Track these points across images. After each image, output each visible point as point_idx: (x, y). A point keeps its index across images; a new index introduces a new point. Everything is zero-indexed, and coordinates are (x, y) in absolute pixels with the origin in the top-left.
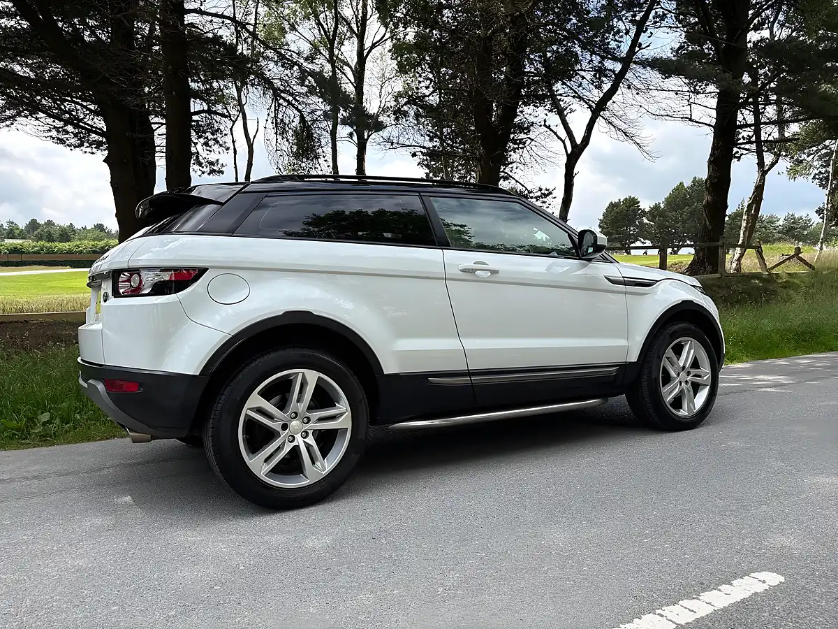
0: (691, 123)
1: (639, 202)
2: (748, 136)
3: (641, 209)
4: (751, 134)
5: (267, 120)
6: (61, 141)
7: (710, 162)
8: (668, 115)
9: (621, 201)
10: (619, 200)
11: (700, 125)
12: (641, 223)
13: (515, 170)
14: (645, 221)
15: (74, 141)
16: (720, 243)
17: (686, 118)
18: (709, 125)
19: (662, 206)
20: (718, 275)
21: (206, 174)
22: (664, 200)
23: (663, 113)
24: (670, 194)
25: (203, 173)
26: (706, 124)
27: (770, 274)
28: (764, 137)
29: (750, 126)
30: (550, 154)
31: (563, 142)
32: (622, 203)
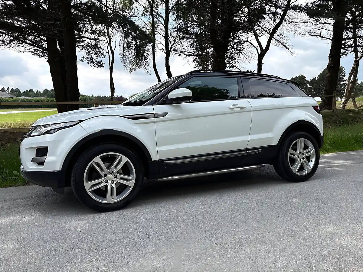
0: (321, 38)
1: (305, 77)
2: (351, 44)
3: (306, 81)
4: (352, 43)
5: (120, 42)
6: (36, 54)
7: (330, 57)
8: (309, 35)
9: (297, 77)
10: (296, 77)
11: (325, 39)
12: (307, 87)
13: (236, 63)
14: (309, 86)
15: (41, 54)
16: (333, 95)
17: (318, 36)
18: (330, 39)
19: (317, 79)
20: (332, 110)
21: (96, 67)
22: (318, 76)
23: (307, 33)
24: (321, 73)
25: (95, 67)
26: (328, 38)
27: (359, 110)
28: (358, 44)
29: (350, 39)
30: (252, 55)
31: (257, 49)
32: (297, 78)
